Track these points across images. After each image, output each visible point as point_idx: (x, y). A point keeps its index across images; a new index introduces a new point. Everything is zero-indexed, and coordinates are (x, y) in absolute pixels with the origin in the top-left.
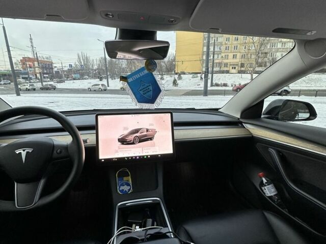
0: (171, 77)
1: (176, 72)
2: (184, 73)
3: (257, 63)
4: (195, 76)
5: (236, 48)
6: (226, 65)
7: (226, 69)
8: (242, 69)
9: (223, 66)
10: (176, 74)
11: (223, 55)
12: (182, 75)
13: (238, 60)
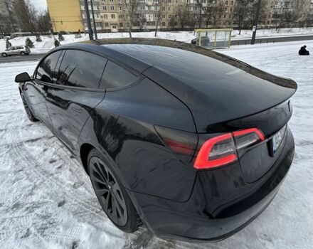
0: (50, 37)
1: (55, 31)
2: (65, 33)
3: (132, 23)
4: (78, 36)
5: (112, 8)
6: (107, 24)
7: (107, 28)
8: (122, 28)
9: (104, 25)
10: (55, 34)
11: (102, 14)
12: (63, 36)
13: (116, 20)
